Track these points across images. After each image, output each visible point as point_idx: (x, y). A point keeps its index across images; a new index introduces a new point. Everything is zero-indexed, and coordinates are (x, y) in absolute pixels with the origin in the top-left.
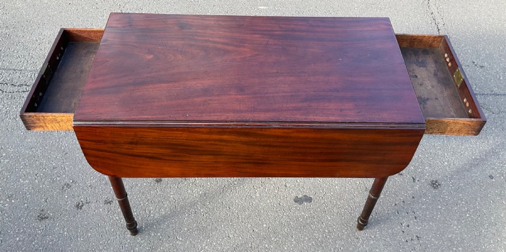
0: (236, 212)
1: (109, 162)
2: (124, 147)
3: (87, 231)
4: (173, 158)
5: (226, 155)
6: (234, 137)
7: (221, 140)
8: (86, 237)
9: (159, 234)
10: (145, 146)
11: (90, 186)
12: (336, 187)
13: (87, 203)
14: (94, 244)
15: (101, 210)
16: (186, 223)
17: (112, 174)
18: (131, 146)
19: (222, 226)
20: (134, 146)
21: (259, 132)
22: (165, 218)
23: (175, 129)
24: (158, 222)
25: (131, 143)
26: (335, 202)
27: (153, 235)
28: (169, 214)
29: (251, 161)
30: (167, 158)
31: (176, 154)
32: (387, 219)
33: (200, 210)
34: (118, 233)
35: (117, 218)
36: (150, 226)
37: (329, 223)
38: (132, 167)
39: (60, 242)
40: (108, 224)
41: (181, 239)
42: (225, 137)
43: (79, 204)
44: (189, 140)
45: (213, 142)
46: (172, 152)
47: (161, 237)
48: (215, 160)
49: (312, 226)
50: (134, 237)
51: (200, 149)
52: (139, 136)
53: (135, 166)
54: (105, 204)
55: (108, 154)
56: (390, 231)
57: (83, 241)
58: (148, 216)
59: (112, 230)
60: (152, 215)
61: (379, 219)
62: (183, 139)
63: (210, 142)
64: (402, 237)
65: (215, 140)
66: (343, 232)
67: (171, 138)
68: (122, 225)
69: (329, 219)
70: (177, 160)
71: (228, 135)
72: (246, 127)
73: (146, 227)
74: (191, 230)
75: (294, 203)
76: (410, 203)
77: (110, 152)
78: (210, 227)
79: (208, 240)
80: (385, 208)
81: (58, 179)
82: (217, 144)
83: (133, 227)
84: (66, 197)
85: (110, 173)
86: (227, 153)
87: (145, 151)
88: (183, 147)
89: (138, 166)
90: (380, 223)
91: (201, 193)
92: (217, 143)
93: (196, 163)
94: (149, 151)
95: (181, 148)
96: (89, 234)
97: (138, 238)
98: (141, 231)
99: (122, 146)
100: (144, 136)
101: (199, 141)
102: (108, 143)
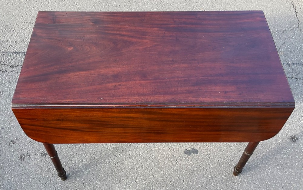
0: (140, 161)
1: (42, 133)
2: (53, 123)
3: (29, 178)
4: (91, 130)
5: (133, 128)
6: (139, 115)
7: (128, 117)
8: (28, 182)
9: (83, 179)
10: (69, 122)
11: (30, 142)
13: (28, 155)
14: (34, 187)
15: (38, 160)
16: (102, 171)
17: (45, 142)
18: (58, 122)
19: (130, 173)
20: (60, 122)
21: (159, 111)
22: (86, 166)
23: (92, 109)
24: (82, 170)
25: (58, 120)
26: (216, 153)
27: (78, 180)
28: (90, 164)
29: (152, 131)
30: (86, 130)
31: (94, 127)
32: (257, 167)
33: (113, 160)
34: (52, 178)
35: (51, 167)
36: (75, 172)
37: (212, 170)
38: (60, 137)
39: (9, 186)
40: (44, 172)
41: (99, 183)
42: (132, 115)
43: (22, 156)
44: (104, 117)
45: (122, 119)
46: (90, 126)
47: (84, 182)
48: (123, 131)
49: (198, 172)
50: (64, 181)
51: (113, 124)
52: (64, 115)
53: (62, 136)
54: (41, 156)
55: (41, 128)
56: (259, 176)
57: (26, 185)
58: (74, 165)
59: (48, 176)
60: (77, 165)
61: (250, 166)
62: (99, 117)
63: (120, 119)
64: (268, 181)
65: (124, 117)
66: (222, 177)
67: (89, 116)
68: (54, 172)
69: (212, 167)
70: (94, 132)
71: (134, 114)
72: (149, 107)
73: (73, 174)
74: (106, 176)
75: (184, 154)
76: (274, 154)
77: (42, 126)
78: (121, 174)
79: (120, 184)
80: (255, 158)
81: (6, 137)
82: (125, 120)
83: (63, 175)
84: (12, 151)
85: (43, 141)
86: (134, 126)
87: (69, 126)
88: (99, 123)
89: (64, 136)
90: (251, 170)
91: (113, 147)
92: (125, 119)
93: (109, 133)
94: (73, 126)
95: (97, 123)
96: (31, 180)
97: (67, 182)
98: (69, 177)
99: (51, 122)
100: (68, 115)
101: (111, 118)
102: (40, 120)
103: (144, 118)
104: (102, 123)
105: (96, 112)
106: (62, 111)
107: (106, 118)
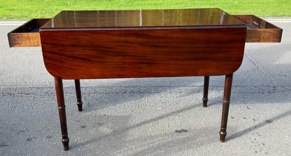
0: (136, 138)
1: (58, 64)
2: (68, 49)
4: (97, 60)
5: (129, 56)
6: (135, 38)
7: (126, 42)
8: (33, 153)
9: (84, 150)
10: (81, 48)
12: (203, 125)
13: (34, 138)
15: (44, 141)
16: (102, 144)
18: (72, 49)
19: (127, 144)
20: (74, 48)
22: (87, 142)
25: (73, 46)
26: (203, 131)
27: (79, 150)
28: (91, 141)
29: (145, 61)
30: (94, 59)
31: (99, 55)
33: (112, 138)
35: (55, 144)
36: (77, 146)
37: (201, 140)
38: (72, 69)
40: (48, 147)
41: (99, 151)
42: (130, 39)
43: (29, 139)
44: (108, 42)
45: (122, 44)
46: (96, 54)
47: (85, 151)
48: (122, 61)
49: (189, 142)
50: (66, 151)
51: (114, 50)
52: (78, 39)
54: (47, 138)
55: (58, 56)
57: (30, 155)
59: (51, 149)
60: (79, 142)
62: (104, 42)
63: (119, 44)
64: (252, 144)
65: (123, 42)
67: (97, 40)
70: (99, 62)
73: (75, 147)
74: (106, 147)
75: (175, 132)
77: (59, 54)
79: (118, 151)
82: (124, 46)
84: (21, 136)
86: (130, 54)
87: (80, 53)
88: (104, 49)
89: (76, 68)
92: (124, 44)
93: (111, 63)
94: (84, 53)
95: (102, 49)
96: (35, 152)
97: (69, 152)
98: (71, 149)
99: (67, 48)
100: (81, 39)
101: (113, 42)
102: (59, 46)
103: (138, 43)
104: (106, 49)
105: (103, 35)
106: (77, 33)
107: (109, 42)
